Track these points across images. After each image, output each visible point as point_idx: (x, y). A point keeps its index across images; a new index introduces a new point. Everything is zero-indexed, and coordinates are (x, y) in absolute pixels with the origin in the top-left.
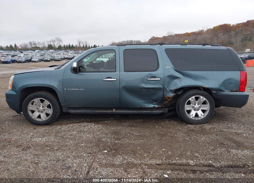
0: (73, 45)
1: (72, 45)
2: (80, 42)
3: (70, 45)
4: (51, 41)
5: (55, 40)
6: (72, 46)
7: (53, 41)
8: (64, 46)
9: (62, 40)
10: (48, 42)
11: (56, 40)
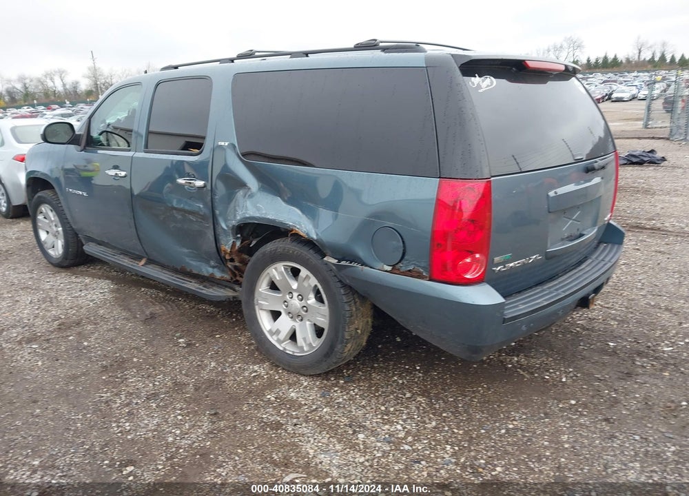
0: (618, 57)
1: (615, 56)
2: (642, 45)
3: (605, 58)
4: (551, 48)
5: (561, 47)
6: (615, 59)
7: (556, 49)
8: (588, 61)
9: (583, 44)
10: (542, 52)
11: (565, 45)
